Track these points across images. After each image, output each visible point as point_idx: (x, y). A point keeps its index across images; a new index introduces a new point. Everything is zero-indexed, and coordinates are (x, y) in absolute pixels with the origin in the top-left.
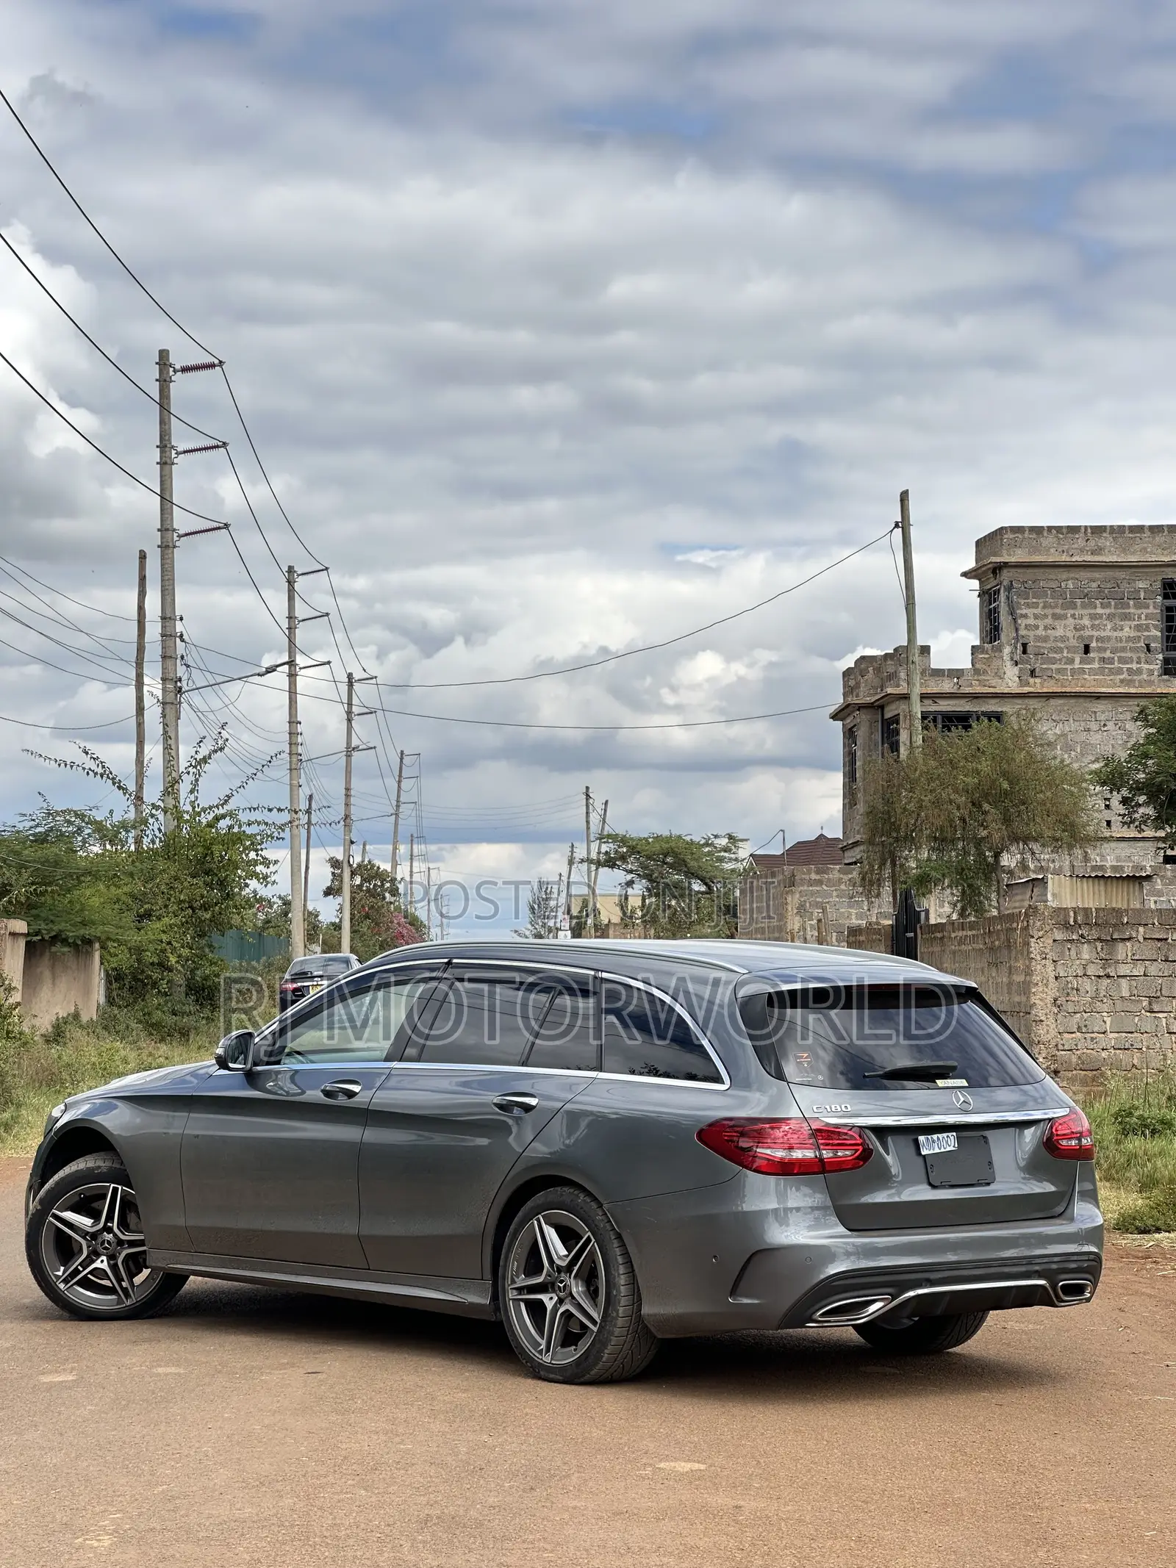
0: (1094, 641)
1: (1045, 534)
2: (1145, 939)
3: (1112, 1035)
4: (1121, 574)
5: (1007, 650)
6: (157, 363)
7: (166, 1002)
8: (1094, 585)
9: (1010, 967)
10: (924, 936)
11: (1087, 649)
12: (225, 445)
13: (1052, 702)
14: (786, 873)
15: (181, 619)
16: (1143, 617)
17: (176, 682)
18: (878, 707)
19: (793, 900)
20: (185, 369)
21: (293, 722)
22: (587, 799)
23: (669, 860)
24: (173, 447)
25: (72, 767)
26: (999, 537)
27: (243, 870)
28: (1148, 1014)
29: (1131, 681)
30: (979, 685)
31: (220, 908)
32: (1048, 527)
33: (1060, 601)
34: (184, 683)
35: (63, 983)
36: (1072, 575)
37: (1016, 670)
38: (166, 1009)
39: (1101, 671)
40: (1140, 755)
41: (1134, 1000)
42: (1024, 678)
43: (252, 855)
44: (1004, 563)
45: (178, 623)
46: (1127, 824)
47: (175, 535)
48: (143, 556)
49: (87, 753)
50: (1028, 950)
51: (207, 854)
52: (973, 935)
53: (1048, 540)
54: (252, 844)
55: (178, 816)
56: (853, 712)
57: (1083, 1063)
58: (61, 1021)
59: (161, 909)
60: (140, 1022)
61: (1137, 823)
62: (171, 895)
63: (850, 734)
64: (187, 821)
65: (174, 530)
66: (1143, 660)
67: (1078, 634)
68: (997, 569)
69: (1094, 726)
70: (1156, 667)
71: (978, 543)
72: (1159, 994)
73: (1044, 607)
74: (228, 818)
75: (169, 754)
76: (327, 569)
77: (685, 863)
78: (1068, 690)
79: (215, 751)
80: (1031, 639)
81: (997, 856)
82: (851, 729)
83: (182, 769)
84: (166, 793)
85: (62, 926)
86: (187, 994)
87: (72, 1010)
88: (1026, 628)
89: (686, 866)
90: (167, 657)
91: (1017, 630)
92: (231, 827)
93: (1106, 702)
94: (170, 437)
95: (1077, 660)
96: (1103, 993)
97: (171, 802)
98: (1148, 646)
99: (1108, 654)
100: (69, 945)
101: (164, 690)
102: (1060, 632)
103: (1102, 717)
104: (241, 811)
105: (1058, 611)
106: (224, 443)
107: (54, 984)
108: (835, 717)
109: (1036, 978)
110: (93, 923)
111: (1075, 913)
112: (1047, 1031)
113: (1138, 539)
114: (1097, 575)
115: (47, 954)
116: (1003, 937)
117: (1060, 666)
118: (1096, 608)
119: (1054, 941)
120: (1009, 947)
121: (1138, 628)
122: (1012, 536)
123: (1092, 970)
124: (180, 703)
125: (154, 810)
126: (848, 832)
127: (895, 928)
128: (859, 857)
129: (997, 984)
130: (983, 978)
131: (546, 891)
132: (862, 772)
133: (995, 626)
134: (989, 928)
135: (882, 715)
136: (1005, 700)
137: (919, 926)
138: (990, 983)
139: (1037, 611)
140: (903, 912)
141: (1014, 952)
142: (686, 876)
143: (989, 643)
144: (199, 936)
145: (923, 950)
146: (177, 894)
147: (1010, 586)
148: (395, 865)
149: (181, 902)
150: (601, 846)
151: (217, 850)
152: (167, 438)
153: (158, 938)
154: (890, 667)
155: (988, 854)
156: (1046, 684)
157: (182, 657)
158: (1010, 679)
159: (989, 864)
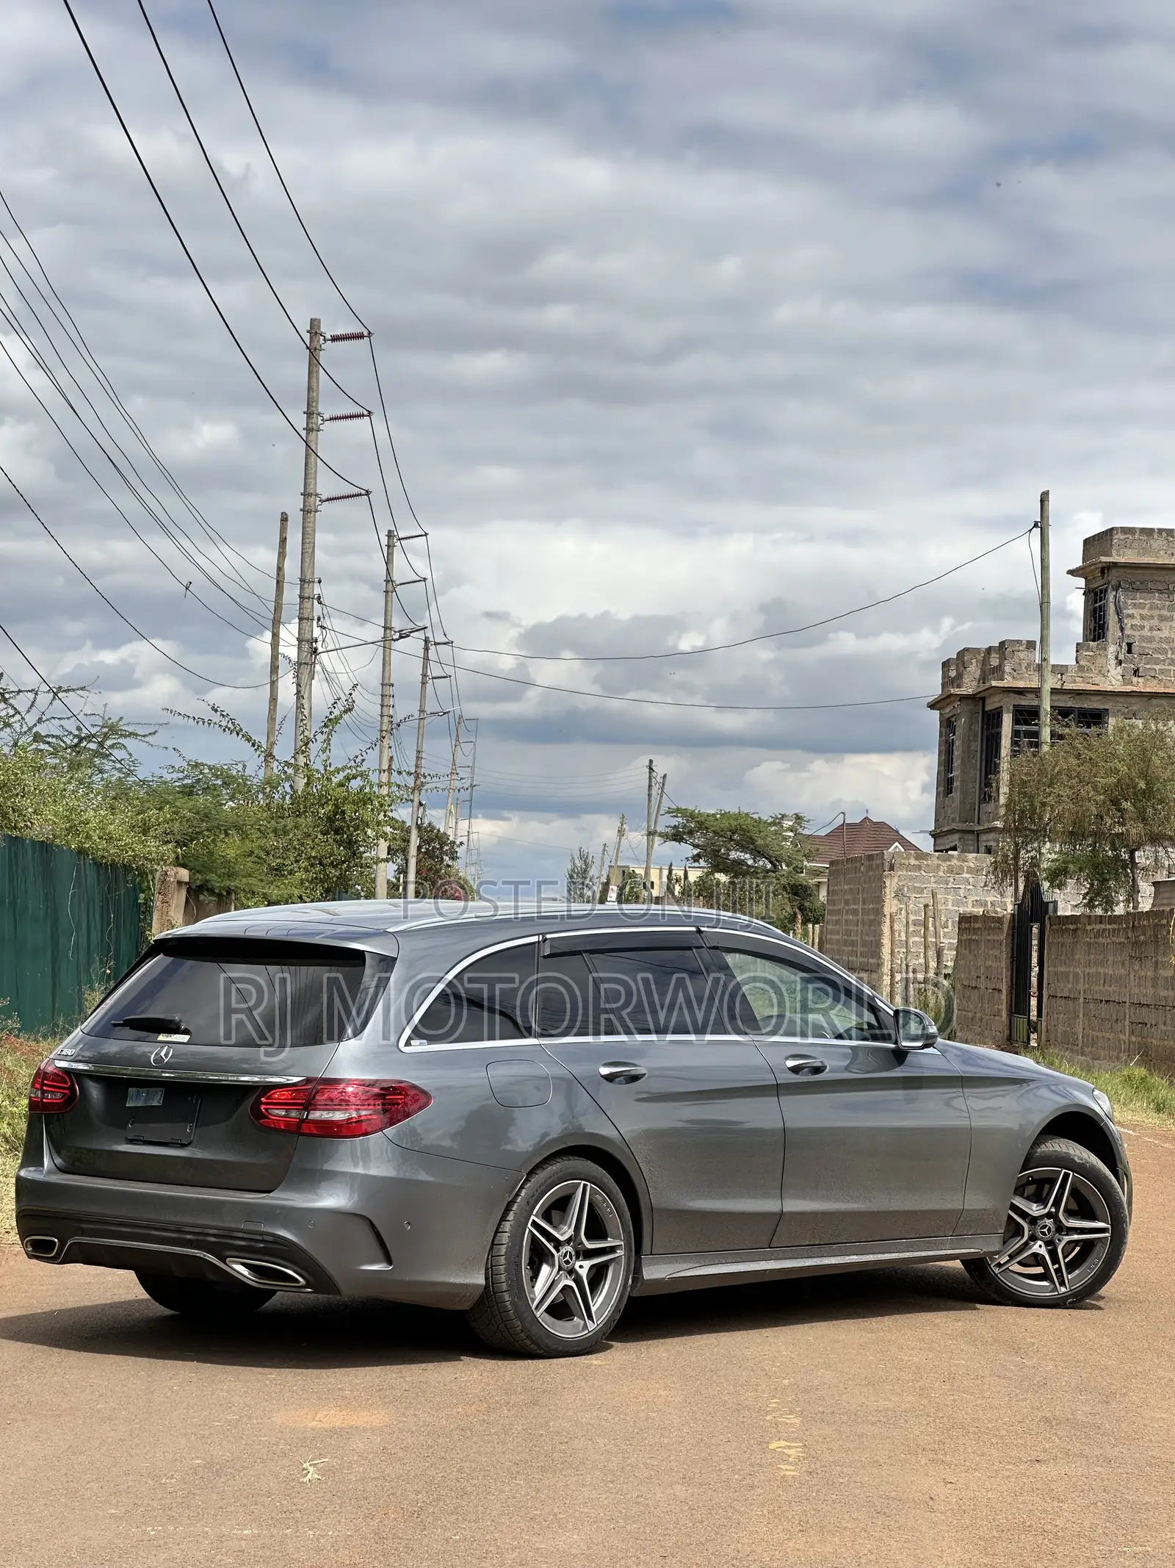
1: (1156, 536)
5: (1112, 649)
6: (308, 332)
9: (1157, 962)
10: (1054, 927)
13: (1154, 701)
14: (885, 857)
15: (320, 582)
17: (312, 642)
18: (977, 699)
19: (892, 884)
20: (335, 339)
21: (386, 684)
22: (650, 773)
23: (736, 837)
24: (319, 414)
25: (209, 724)
26: (1109, 537)
27: (373, 829)
30: (1083, 682)
32: (1159, 529)
33: (1168, 603)
34: (319, 645)
37: (1120, 669)
42: (1127, 677)
44: (1114, 563)
45: (316, 586)
47: (318, 499)
48: (284, 519)
49: (216, 711)
51: (337, 813)
52: (1114, 930)
53: (1158, 543)
55: (308, 773)
56: (954, 701)
59: (292, 864)
62: (302, 851)
63: (948, 725)
64: (319, 779)
65: (317, 495)
68: (1106, 569)
71: (1086, 542)
73: (1151, 608)
74: (359, 778)
75: (303, 713)
76: (426, 534)
77: (752, 841)
78: (1170, 691)
79: (345, 712)
80: (1137, 638)
81: (1132, 853)
82: (949, 720)
84: (298, 751)
85: (209, 876)
88: (1132, 628)
89: (753, 844)
90: (305, 618)
91: (1122, 629)
92: (362, 788)
94: (317, 403)
97: (303, 761)
100: (213, 894)
101: (299, 648)
102: (1166, 634)
104: (371, 772)
105: (1165, 613)
106: (370, 412)
108: (932, 706)
110: (236, 875)
116: (1149, 933)
117: (1164, 667)
120: (1156, 942)
122: (1122, 537)
124: (314, 663)
125: (286, 768)
126: (941, 820)
127: (1016, 917)
128: (953, 844)
129: (1139, 978)
130: (1123, 972)
131: (585, 861)
132: (959, 762)
133: (1100, 625)
134: (1133, 923)
135: (984, 706)
136: (1109, 698)
137: (1047, 916)
138: (1132, 976)
139: (1145, 612)
140: (1028, 901)
141: (1162, 948)
142: (751, 854)
143: (1094, 641)
144: (326, 892)
145: (1051, 940)
146: (309, 850)
147: (1119, 586)
148: (447, 827)
149: (312, 858)
150: (668, 820)
151: (349, 809)
152: (314, 405)
153: (291, 892)
154: (995, 659)
155: (1123, 851)
156: (1149, 684)
157: (319, 619)
158: (1113, 677)
159: (1124, 860)
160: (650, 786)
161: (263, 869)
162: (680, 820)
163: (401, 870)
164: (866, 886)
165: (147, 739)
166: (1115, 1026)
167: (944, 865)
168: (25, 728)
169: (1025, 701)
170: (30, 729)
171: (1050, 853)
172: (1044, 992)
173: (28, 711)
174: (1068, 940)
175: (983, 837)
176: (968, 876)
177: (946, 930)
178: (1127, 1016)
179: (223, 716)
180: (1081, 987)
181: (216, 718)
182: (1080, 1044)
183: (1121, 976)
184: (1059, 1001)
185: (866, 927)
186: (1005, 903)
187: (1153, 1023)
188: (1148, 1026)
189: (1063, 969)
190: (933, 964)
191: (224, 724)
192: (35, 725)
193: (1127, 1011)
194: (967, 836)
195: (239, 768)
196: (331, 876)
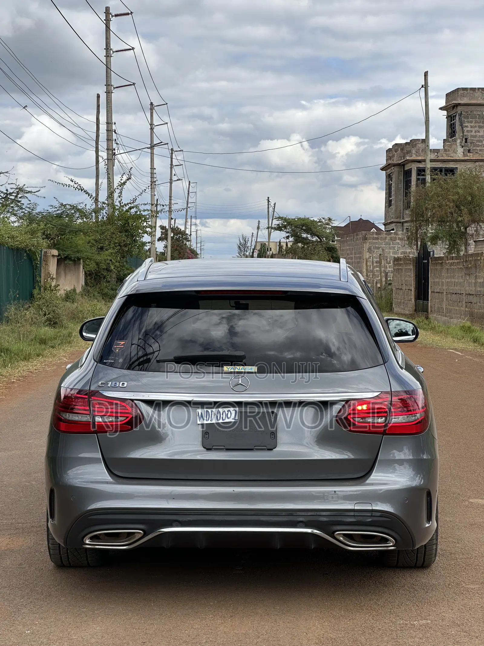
1: (477, 91)
5: (459, 141)
6: (104, 13)
7: (109, 285)
9: (476, 276)
10: (433, 262)
13: (477, 163)
14: (363, 235)
15: (115, 124)
17: (113, 150)
18: (402, 165)
19: (366, 246)
20: (116, 15)
21: (152, 168)
22: (268, 202)
23: (304, 228)
24: (111, 49)
25: (69, 187)
26: (456, 92)
27: (141, 230)
30: (446, 156)
31: (131, 246)
33: (482, 120)
34: (116, 151)
35: (69, 277)
37: (462, 150)
38: (109, 288)
42: (465, 153)
43: (145, 224)
44: (459, 103)
45: (114, 125)
47: (112, 87)
48: (98, 96)
49: (72, 181)
51: (126, 223)
52: (458, 262)
53: (478, 94)
54: (145, 219)
55: (113, 206)
56: (391, 167)
58: (68, 292)
59: (107, 246)
60: (99, 293)
62: (111, 240)
63: (389, 177)
64: (118, 209)
65: (112, 85)
68: (455, 106)
71: (447, 95)
73: (475, 123)
74: (135, 208)
75: (109, 181)
76: (167, 104)
77: (311, 229)
79: (128, 180)
80: (469, 136)
81: (466, 229)
82: (389, 175)
83: (115, 187)
84: (109, 197)
85: (69, 252)
86: (117, 282)
87: (73, 288)
88: (467, 132)
89: (311, 230)
90: (109, 139)
91: (463, 133)
92: (136, 212)
94: (110, 45)
97: (110, 201)
100: (71, 260)
101: (107, 153)
102: (481, 134)
104: (140, 205)
105: (481, 124)
106: (133, 48)
107: (65, 276)
108: (382, 169)
110: (82, 251)
115: (63, 264)
116: (473, 263)
117: (481, 148)
120: (476, 267)
122: (462, 92)
124: (114, 159)
125: (103, 205)
126: (387, 218)
127: (417, 258)
128: (392, 228)
129: (469, 283)
130: (462, 280)
131: (245, 240)
132: (394, 193)
133: (453, 131)
134: (466, 259)
135: (404, 169)
136: (457, 162)
137: (430, 258)
138: (466, 282)
139: (472, 124)
140: (422, 252)
141: (478, 270)
142: (311, 235)
143: (451, 138)
144: (122, 257)
145: (432, 268)
146: (114, 240)
147: (461, 114)
148: (186, 228)
149: (116, 243)
150: (276, 222)
151: (130, 221)
152: (109, 45)
153: (106, 258)
154: (408, 148)
155: (462, 228)
156: (475, 156)
157: (115, 140)
158: (460, 153)
159: (462, 232)
160: (268, 208)
161: (94, 249)
162: (280, 221)
163: (166, 247)
164: (356, 247)
165: (36, 194)
166: (459, 304)
167: (389, 237)
169: (421, 165)
171: (431, 230)
172: (429, 290)
174: (439, 267)
175: (405, 225)
176: (399, 241)
177: (390, 265)
178: (464, 300)
179: (76, 183)
180: (445, 288)
181: (72, 184)
182: (445, 312)
183: (461, 282)
184: (435, 294)
185: (356, 265)
186: (413, 252)
187: (475, 302)
188: (473, 303)
189: (437, 280)
190: (384, 279)
191: (76, 186)
193: (464, 298)
194: (398, 224)
195: (83, 206)
196: (124, 250)
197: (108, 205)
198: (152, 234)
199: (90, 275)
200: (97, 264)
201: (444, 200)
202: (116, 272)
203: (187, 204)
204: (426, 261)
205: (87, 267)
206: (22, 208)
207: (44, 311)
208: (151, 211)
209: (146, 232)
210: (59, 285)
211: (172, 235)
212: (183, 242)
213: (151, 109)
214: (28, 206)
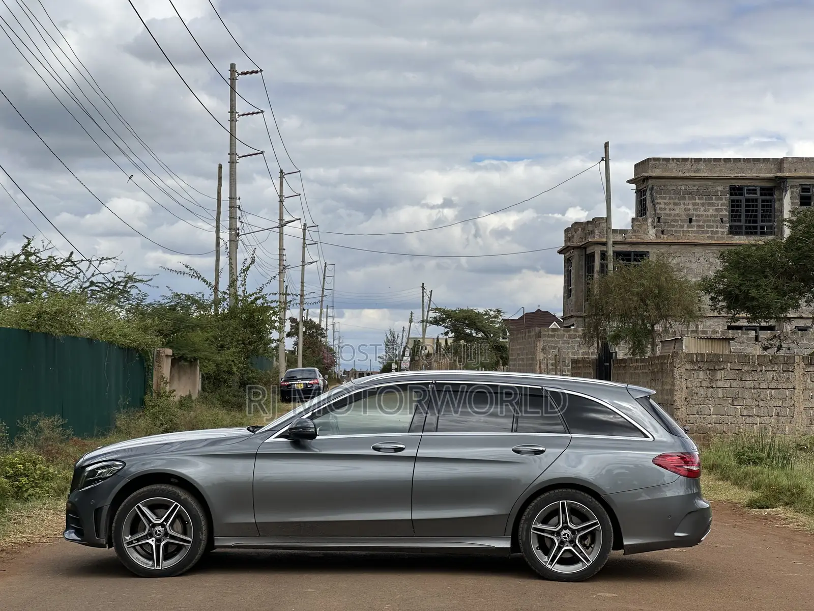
0: (694, 217)
1: (671, 162)
2: (731, 369)
3: (714, 416)
4: (710, 183)
5: (650, 220)
6: (229, 70)
7: (231, 390)
8: (695, 188)
9: (663, 382)
10: (614, 366)
11: (691, 221)
12: (262, 112)
13: (673, 247)
14: (536, 331)
15: (239, 199)
16: (720, 205)
17: (236, 230)
18: (583, 248)
19: (540, 345)
20: (243, 74)
21: (281, 249)
22: (423, 290)
23: (467, 322)
24: (237, 112)
25: (184, 274)
26: (647, 163)
27: (269, 325)
28: (732, 406)
29: (713, 237)
30: (636, 238)
31: (258, 344)
32: (672, 158)
33: (678, 196)
34: (240, 231)
35: (184, 381)
36: (684, 183)
37: (654, 231)
38: (230, 394)
39: (697, 232)
40: (720, 276)
41: (725, 399)
42: (658, 235)
43: (274, 318)
44: (649, 176)
45: (238, 201)
46: (713, 310)
47: (237, 156)
48: (220, 167)
49: (187, 267)
50: (673, 373)
51: (251, 317)
52: (643, 366)
53: (672, 165)
54: (274, 312)
55: (236, 296)
56: (570, 250)
57: (699, 430)
58: (183, 398)
59: (229, 344)
60: (218, 400)
61: (718, 310)
62: (234, 337)
63: (568, 261)
64: (241, 300)
65: (237, 154)
66: (719, 226)
67: (686, 213)
68: (645, 179)
69: (693, 259)
70: (726, 230)
71: (636, 166)
72: (737, 396)
73: (669, 199)
74: (261, 299)
75: (232, 267)
76: (299, 171)
78: (681, 241)
79: (251, 264)
80: (663, 215)
81: (653, 326)
82: (568, 259)
83: (238, 274)
84: (230, 286)
85: (184, 352)
86: (239, 387)
87: (188, 394)
88: (660, 209)
89: (476, 325)
90: (232, 218)
91: (655, 210)
92: (263, 304)
93: (699, 247)
95: (686, 226)
96: (709, 395)
97: (232, 290)
98: (722, 219)
99: (701, 223)
100: (187, 361)
101: (230, 234)
102: (677, 212)
103: (698, 255)
104: (268, 295)
105: (676, 201)
106: (262, 111)
107: (180, 380)
108: (560, 252)
109: (676, 388)
110: (199, 350)
111: (697, 356)
112: (682, 413)
113: (718, 165)
114: (697, 183)
115: (177, 365)
116: (659, 367)
117: (677, 229)
118: (695, 200)
119: (686, 369)
120: (662, 372)
121: (717, 210)
122: (654, 163)
123: (705, 384)
124: (238, 241)
125: (224, 295)
126: (566, 311)
127: (598, 360)
128: (572, 323)
131: (393, 336)
132: (574, 281)
133: (644, 208)
134: (651, 362)
135: (585, 252)
136: (649, 246)
137: (612, 360)
139: (666, 201)
140: (603, 353)
141: (665, 374)
142: (475, 330)
143: (641, 217)
144: (247, 358)
145: (614, 371)
146: (237, 337)
147: (652, 188)
148: (320, 321)
149: (238, 341)
150: (432, 314)
151: (256, 315)
152: (234, 108)
153: (228, 358)
154: (590, 228)
155: (648, 325)
156: (669, 238)
157: (239, 218)
158: (651, 234)
159: (649, 330)
160: (423, 296)
161: (214, 347)
162: (437, 314)
163: (296, 344)
164: (528, 346)
165: (147, 283)
167: (567, 334)
168: (85, 280)
169: (604, 249)
170: (88, 279)
173: (87, 271)
174: (622, 371)
175: (587, 320)
176: (579, 339)
177: (569, 368)
179: (191, 270)
181: (187, 270)
185: (528, 368)
186: (593, 353)
191: (191, 273)
192: (91, 278)
194: (579, 319)
195: (200, 295)
196: (249, 349)
197: (230, 294)
198: (280, 330)
199: (207, 378)
200: (217, 365)
201: (626, 293)
202: (239, 375)
203: (323, 291)
204: (608, 364)
205: (205, 369)
206: (128, 300)
207: (161, 420)
208: (280, 302)
209: (275, 328)
210: (174, 391)
211: (304, 330)
212: (317, 338)
213: (280, 178)
214: (137, 297)
